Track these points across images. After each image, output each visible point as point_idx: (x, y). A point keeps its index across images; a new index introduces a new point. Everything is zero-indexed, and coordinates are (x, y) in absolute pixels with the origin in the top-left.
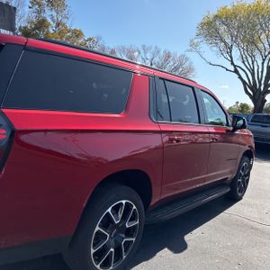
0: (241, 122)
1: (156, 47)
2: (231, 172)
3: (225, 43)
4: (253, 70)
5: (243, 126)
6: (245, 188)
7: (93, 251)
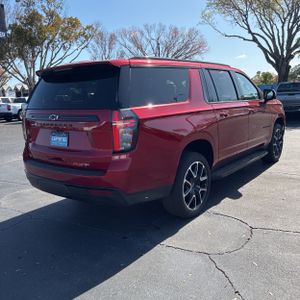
0: (271, 94)
1: (160, 25)
2: (267, 138)
3: (239, 10)
4: (273, 36)
5: (274, 97)
6: (280, 151)
7: (184, 196)
